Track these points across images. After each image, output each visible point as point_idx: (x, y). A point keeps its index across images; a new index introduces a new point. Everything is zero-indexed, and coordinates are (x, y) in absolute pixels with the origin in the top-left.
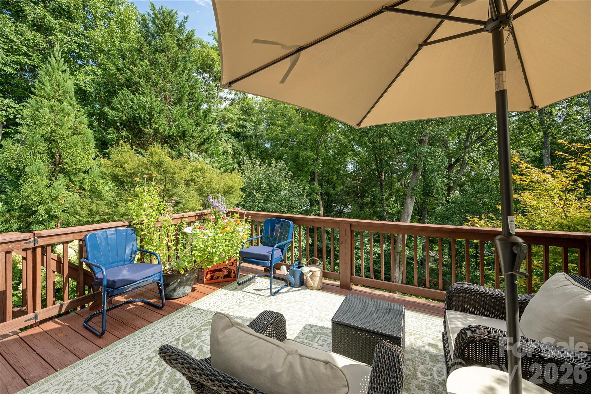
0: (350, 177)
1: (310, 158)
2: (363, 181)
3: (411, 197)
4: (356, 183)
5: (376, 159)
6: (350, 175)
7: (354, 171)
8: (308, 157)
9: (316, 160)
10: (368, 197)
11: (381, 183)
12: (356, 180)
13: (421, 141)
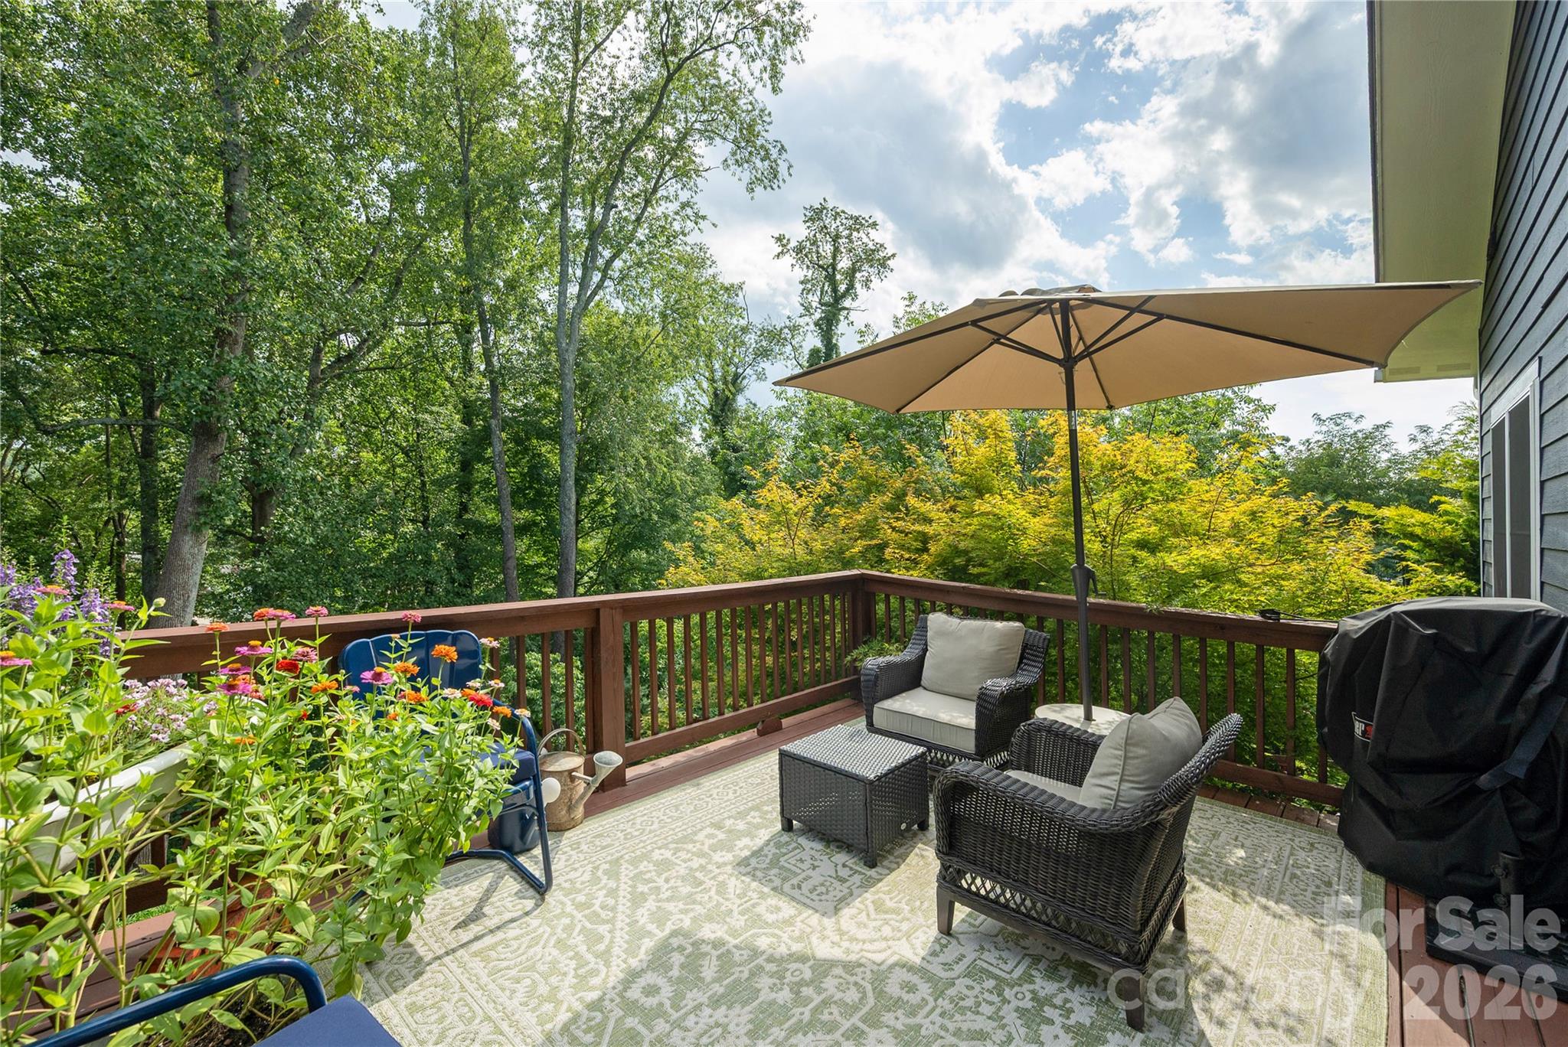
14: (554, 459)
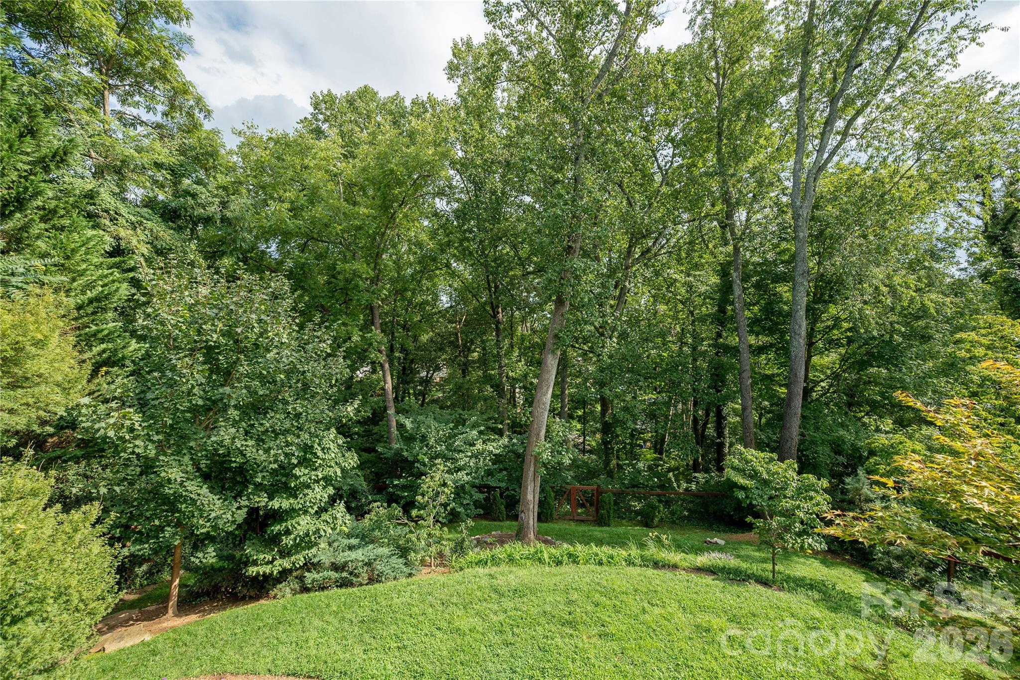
0: (444, 316)
1: (360, 277)
2: (467, 323)
3: (553, 352)
4: (455, 328)
5: (489, 285)
6: (443, 313)
7: (451, 307)
8: (355, 274)
9: (375, 280)
10: (474, 351)
11: (497, 326)
12: (455, 322)
13: (569, 250)
14: (787, 296)
